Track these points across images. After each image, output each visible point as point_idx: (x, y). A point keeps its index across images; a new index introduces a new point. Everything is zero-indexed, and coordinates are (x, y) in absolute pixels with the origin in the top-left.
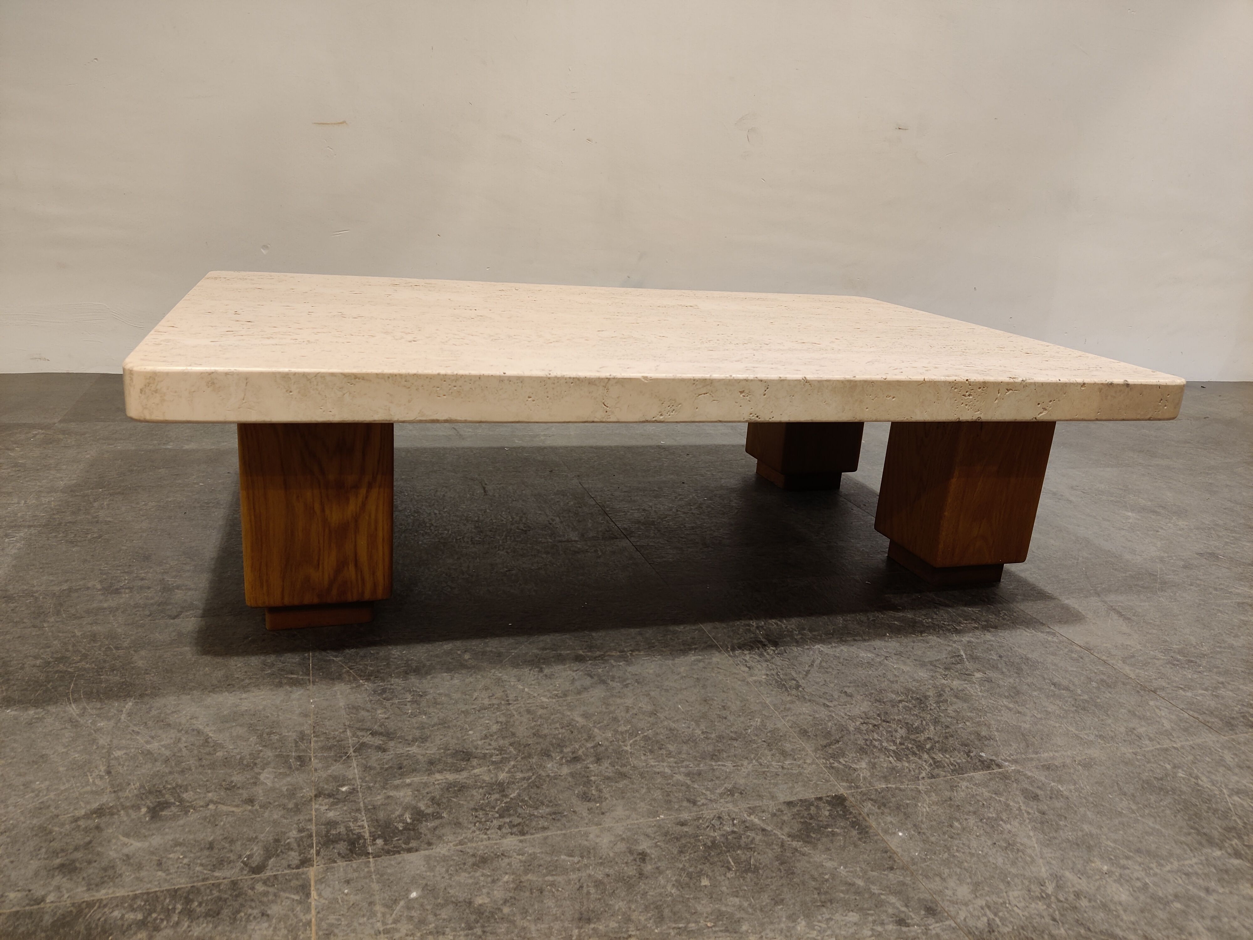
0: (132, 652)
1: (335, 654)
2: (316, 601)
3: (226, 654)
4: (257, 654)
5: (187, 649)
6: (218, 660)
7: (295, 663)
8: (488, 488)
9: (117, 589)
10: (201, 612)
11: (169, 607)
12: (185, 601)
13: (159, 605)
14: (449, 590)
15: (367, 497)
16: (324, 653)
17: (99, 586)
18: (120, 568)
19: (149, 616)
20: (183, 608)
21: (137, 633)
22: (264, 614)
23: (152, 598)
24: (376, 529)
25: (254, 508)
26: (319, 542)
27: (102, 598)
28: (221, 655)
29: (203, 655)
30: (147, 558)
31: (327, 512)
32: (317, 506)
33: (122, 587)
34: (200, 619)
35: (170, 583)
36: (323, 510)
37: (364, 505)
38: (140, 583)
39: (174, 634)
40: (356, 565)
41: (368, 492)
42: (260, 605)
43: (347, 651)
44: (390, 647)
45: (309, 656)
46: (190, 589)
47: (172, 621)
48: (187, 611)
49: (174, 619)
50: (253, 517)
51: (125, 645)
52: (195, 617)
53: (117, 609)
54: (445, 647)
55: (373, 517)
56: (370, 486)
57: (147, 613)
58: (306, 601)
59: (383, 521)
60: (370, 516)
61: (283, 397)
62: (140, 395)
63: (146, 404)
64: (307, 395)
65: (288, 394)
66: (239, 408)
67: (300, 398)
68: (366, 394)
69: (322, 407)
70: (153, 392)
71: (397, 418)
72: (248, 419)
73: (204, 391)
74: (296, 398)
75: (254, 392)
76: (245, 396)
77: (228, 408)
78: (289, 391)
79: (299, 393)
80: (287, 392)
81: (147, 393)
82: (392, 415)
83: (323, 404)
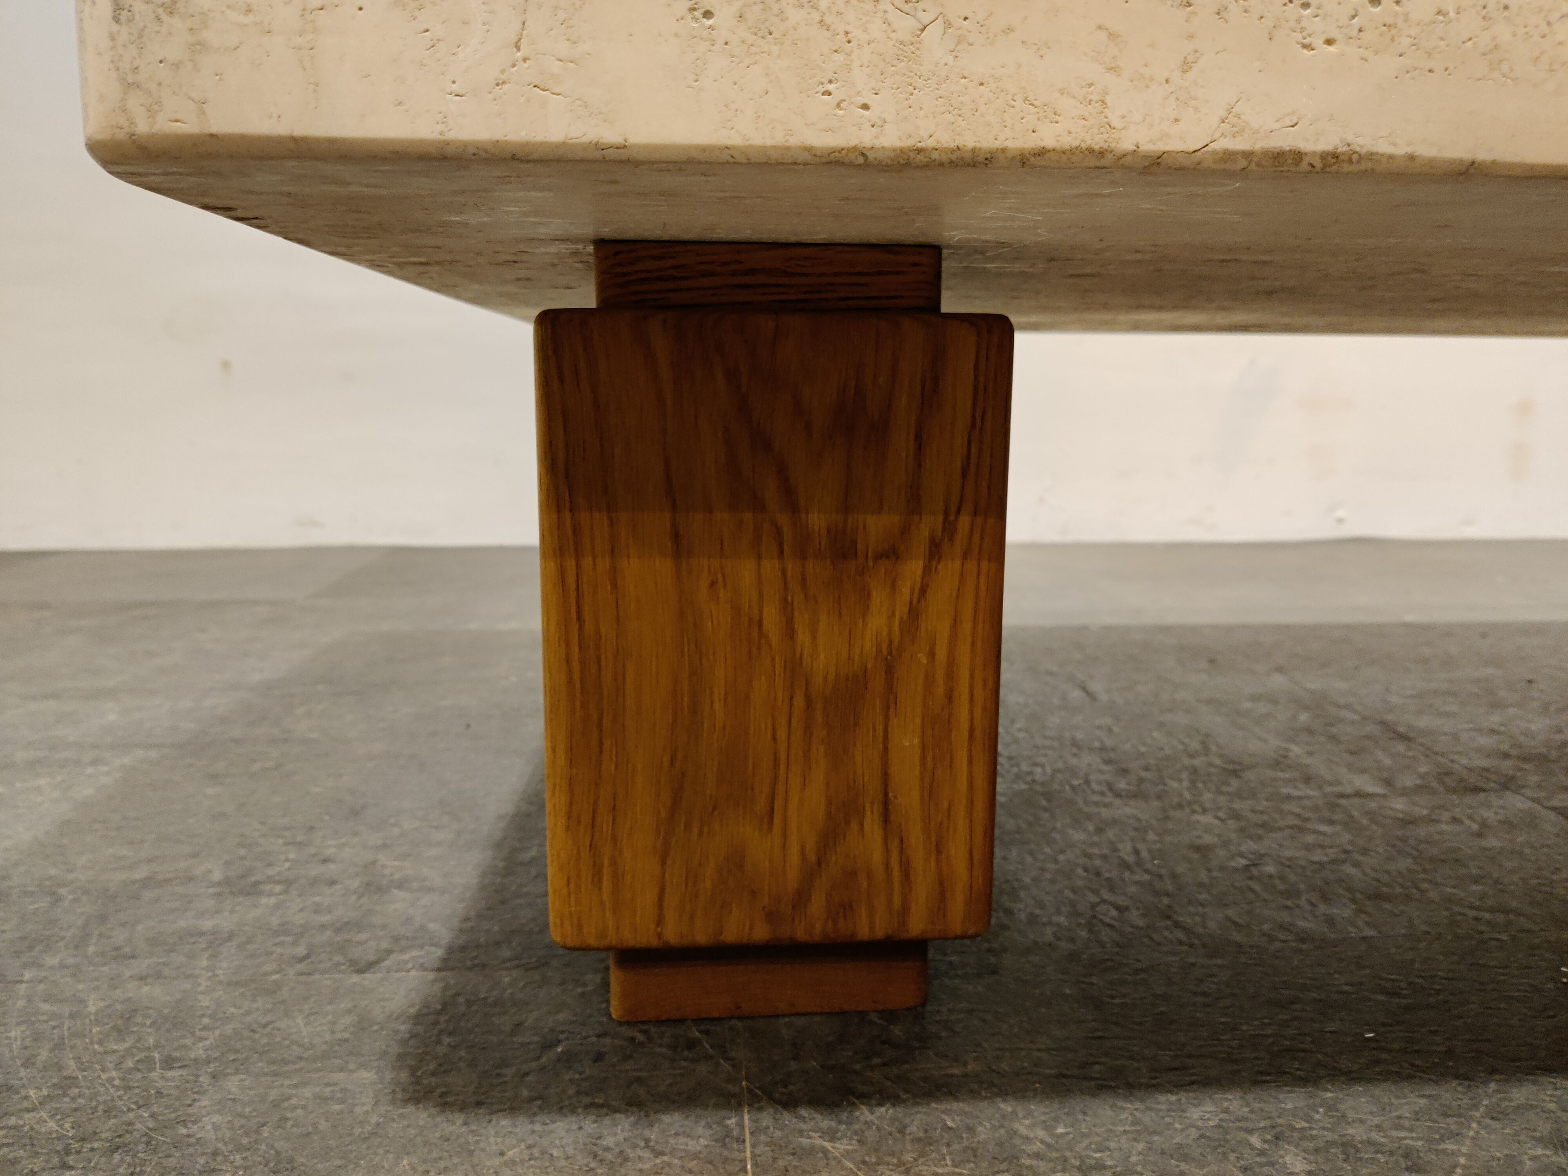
0: (204, 1080)
1: (826, 1123)
2: (761, 933)
3: (479, 1104)
4: (573, 1111)
5: (368, 1075)
6: (448, 1128)
7: (695, 1156)
8: (1095, 687)
9: (257, 883)
10: (440, 953)
11: (363, 936)
12: (409, 920)
13: (338, 930)
14: (1114, 913)
15: (923, 591)
16: (787, 1118)
17: (217, 876)
18: (287, 834)
19: (301, 960)
20: (396, 939)
21: (248, 1013)
22: (607, 969)
23: (329, 910)
24: (950, 698)
25: (579, 618)
26: (774, 739)
27: (210, 903)
28: (463, 1107)
29: (406, 1101)
30: (355, 813)
31: (803, 637)
32: (771, 616)
33: (271, 880)
34: (431, 976)
35: (387, 871)
36: (790, 631)
37: (914, 614)
38: (315, 870)
39: (348, 1020)
40: (886, 819)
41: (927, 570)
42: (592, 942)
43: (864, 1114)
44: (1006, 1107)
45: (741, 1125)
46: (430, 890)
47: (355, 978)
48: (403, 950)
49: (360, 971)
50: (576, 649)
51: (199, 1051)
52: (423, 968)
53: (231, 937)
54: (1195, 1114)
55: (941, 654)
56: (935, 552)
57: (301, 950)
58: (731, 935)
59: (972, 676)
60: (932, 654)
61: (676, 35)
62: (115, 28)
63: (136, 64)
64: (773, 29)
65: (696, 25)
66: (497, 85)
67: (743, 42)
68: (1010, 29)
69: (831, 87)
70: (160, 11)
71: (1135, 143)
72: (534, 135)
73: (360, 9)
74: (726, 43)
75: (562, 15)
76: (525, 32)
77: (454, 82)
78: (702, 11)
79: (740, 19)
80: (693, 14)
81: (137, 17)
82: (1114, 129)
83: (836, 73)
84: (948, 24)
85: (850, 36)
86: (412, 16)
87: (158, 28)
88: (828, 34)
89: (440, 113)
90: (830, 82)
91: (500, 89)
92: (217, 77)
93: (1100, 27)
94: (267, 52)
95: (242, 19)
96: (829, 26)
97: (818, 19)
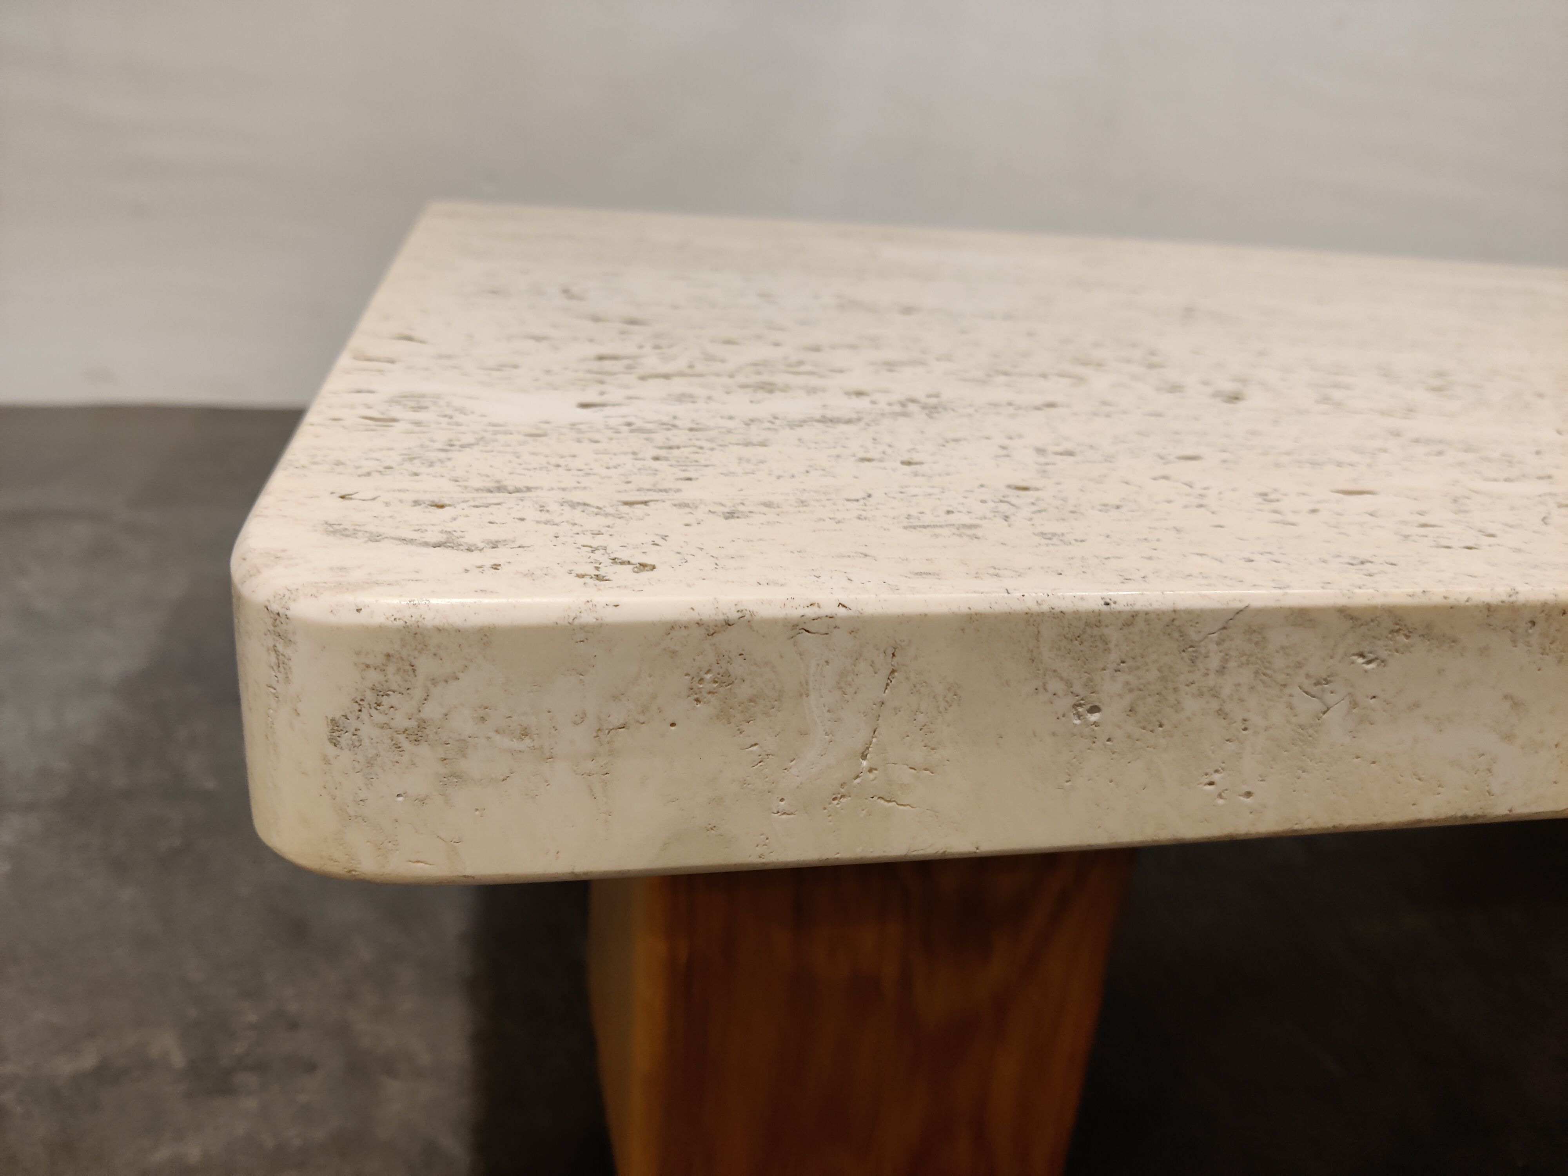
61: (1054, 734)
62: (331, 750)
63: (362, 796)
64: (1165, 722)
65: (1078, 722)
66: (834, 799)
67: (1129, 737)
68: (1416, 705)
69: (1216, 777)
70: (401, 738)
71: (1509, 808)
72: (871, 850)
73: (673, 725)
74: (1109, 740)
75: (921, 718)
76: (874, 740)
77: (782, 800)
78: (1088, 706)
79: (1129, 713)
80: (1076, 710)
81: (366, 742)
82: (1493, 795)
83: (1223, 763)
84: (1354, 704)
85: (1247, 724)
86: (739, 730)
87: (397, 758)
88: (1224, 723)
89: (762, 834)
90: (1216, 771)
91: (838, 804)
92: (477, 813)
93: (1506, 697)
94: (546, 781)
95: (516, 744)
96: (1226, 714)
97: (1217, 708)
